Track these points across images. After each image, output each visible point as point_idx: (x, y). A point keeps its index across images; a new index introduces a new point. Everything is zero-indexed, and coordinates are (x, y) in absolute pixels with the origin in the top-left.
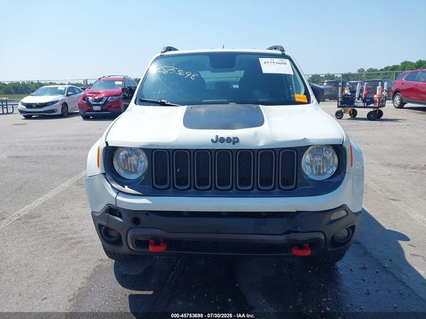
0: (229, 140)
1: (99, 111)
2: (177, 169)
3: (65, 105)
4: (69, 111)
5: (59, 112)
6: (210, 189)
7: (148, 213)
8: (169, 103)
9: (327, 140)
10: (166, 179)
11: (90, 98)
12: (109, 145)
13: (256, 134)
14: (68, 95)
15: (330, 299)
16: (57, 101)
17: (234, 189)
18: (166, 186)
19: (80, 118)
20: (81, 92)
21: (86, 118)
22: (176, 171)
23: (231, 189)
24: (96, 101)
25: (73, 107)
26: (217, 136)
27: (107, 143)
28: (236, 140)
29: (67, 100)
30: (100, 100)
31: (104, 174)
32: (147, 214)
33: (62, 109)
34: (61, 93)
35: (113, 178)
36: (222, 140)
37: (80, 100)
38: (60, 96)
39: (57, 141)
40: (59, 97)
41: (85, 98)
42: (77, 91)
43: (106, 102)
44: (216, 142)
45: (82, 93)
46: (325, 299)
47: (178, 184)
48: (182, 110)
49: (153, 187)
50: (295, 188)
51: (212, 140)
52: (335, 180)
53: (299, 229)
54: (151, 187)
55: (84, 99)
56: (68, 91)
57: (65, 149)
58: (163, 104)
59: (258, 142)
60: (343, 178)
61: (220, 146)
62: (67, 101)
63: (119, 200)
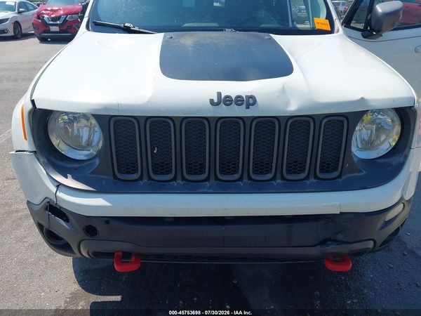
0: (239, 100)
1: (57, 32)
2: (152, 149)
3: (17, 24)
4: (23, 32)
5: (11, 33)
6: (207, 179)
7: (108, 220)
8: (137, 29)
9: (394, 100)
10: (135, 163)
11: (46, 16)
12: (38, 107)
13: (283, 90)
14: (19, 13)
15: (356, 301)
16: (7, 19)
17: (245, 180)
18: (135, 176)
19: (36, 40)
20: (35, 8)
21: (43, 40)
22: (152, 152)
23: (241, 179)
24: (53, 19)
25: (27, 27)
26: (219, 94)
27: (33, 102)
28: (250, 101)
29: (20, 18)
30: (58, 18)
31: (35, 152)
32: (107, 222)
33: (15, 29)
34: (11, 8)
35: (49, 160)
36: (228, 101)
37: (34, 18)
38: (10, 12)
39: (7, 70)
40: (9, 15)
41: (39, 16)
42: (31, 8)
43: (65, 21)
44: (218, 104)
45: (37, 10)
46: (349, 302)
47: (156, 172)
48: (156, 41)
49: (115, 177)
50: (340, 176)
51: (212, 101)
52: (395, 160)
53: (340, 237)
54: (112, 178)
55: (38, 18)
56: (19, 7)
57: (16, 80)
58: (128, 30)
59: (288, 103)
60: (406, 157)
61: (224, 111)
62: (19, 20)
63: (61, 198)
